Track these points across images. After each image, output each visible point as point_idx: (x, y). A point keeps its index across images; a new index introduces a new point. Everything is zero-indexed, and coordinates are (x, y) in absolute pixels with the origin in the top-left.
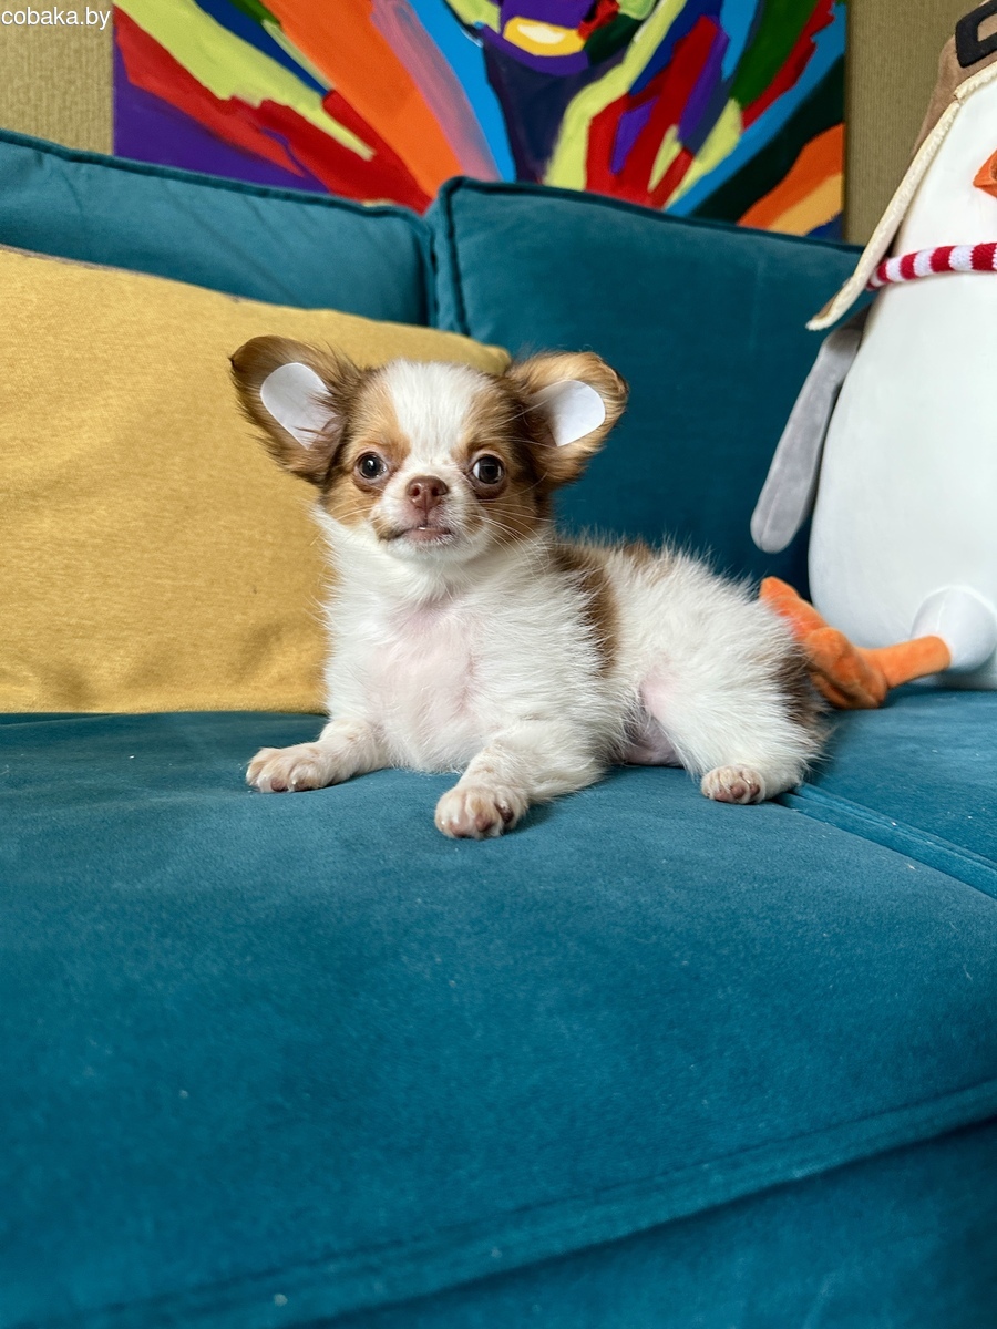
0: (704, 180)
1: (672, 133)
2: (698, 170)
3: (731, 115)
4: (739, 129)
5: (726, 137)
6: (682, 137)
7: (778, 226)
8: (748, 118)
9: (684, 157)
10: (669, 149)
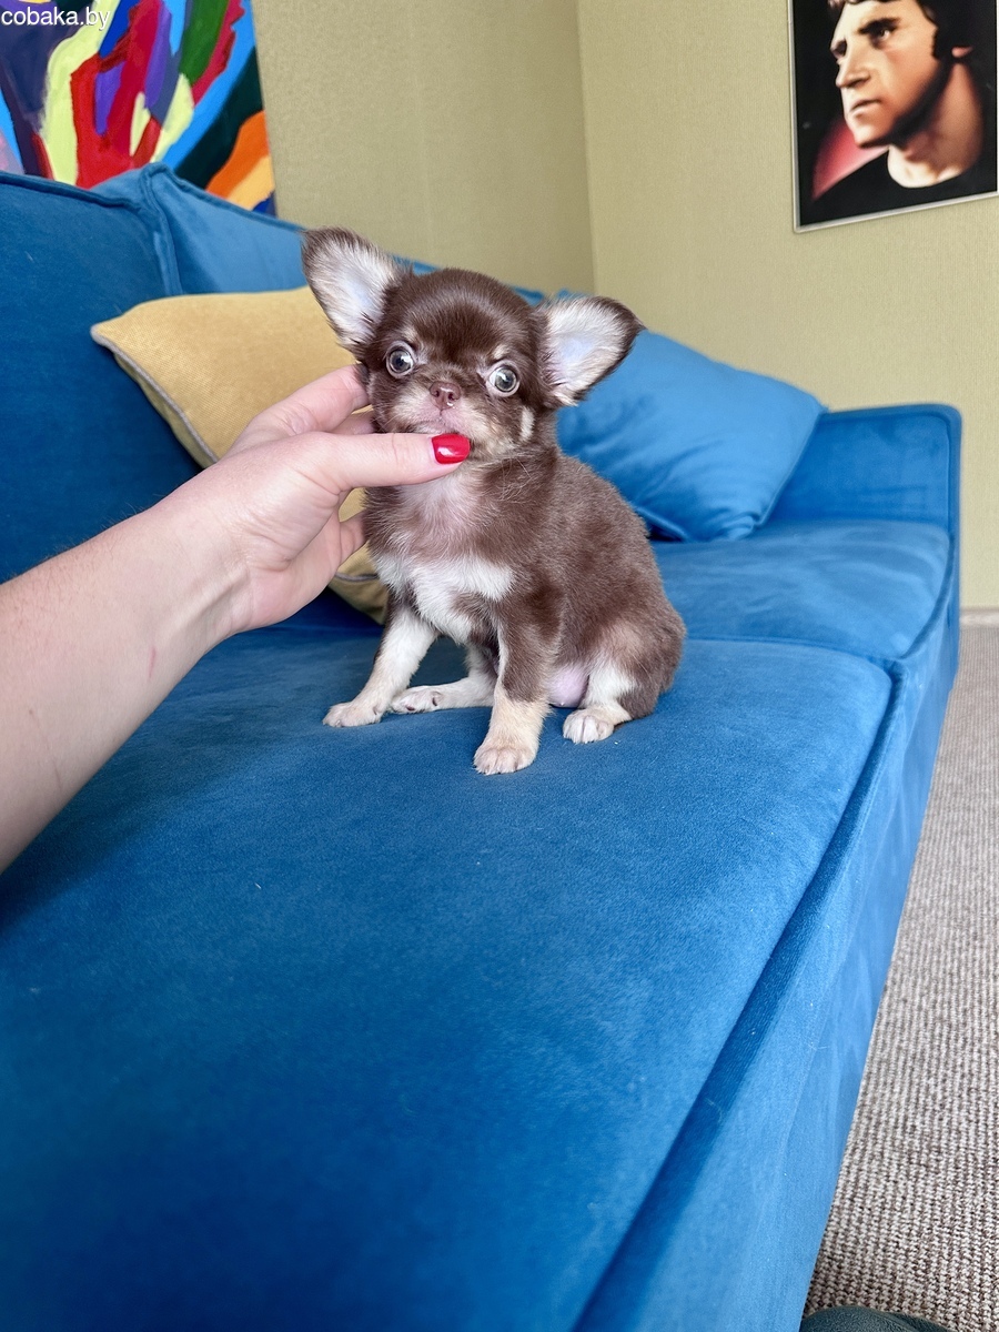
0: (172, 149)
1: (140, 100)
2: (167, 138)
3: (183, 89)
4: (190, 103)
6: (148, 105)
7: (233, 199)
8: (197, 93)
9: (154, 124)
10: (141, 118)
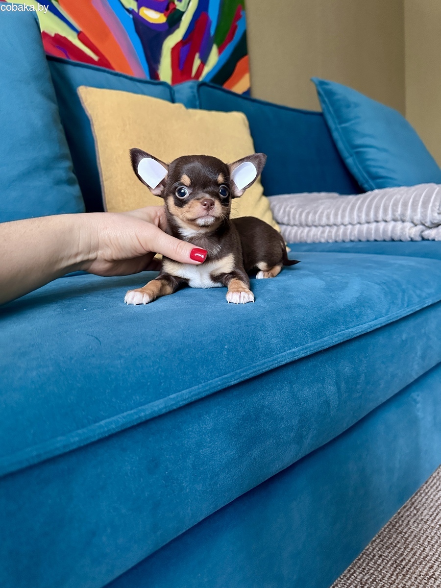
0: (208, 74)
1: (197, 56)
2: (207, 70)
3: (215, 50)
4: (217, 55)
5: (214, 58)
6: (200, 57)
8: (220, 50)
9: (202, 65)
10: (197, 62)
